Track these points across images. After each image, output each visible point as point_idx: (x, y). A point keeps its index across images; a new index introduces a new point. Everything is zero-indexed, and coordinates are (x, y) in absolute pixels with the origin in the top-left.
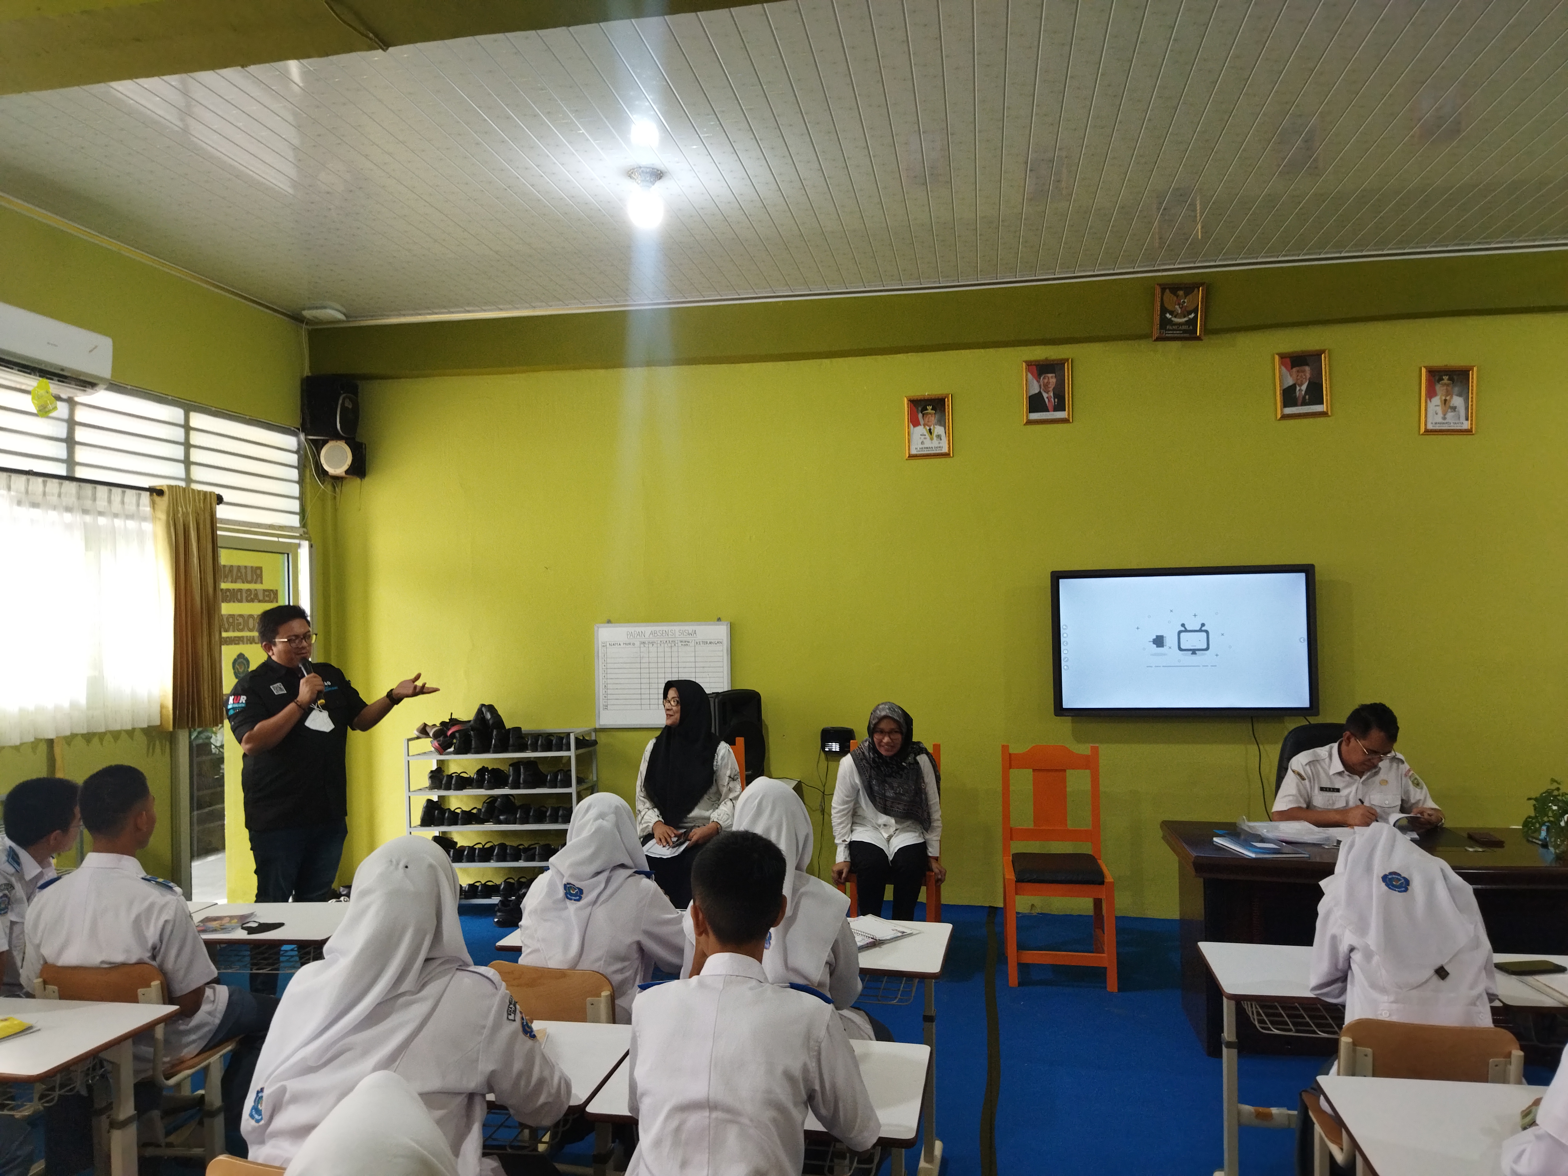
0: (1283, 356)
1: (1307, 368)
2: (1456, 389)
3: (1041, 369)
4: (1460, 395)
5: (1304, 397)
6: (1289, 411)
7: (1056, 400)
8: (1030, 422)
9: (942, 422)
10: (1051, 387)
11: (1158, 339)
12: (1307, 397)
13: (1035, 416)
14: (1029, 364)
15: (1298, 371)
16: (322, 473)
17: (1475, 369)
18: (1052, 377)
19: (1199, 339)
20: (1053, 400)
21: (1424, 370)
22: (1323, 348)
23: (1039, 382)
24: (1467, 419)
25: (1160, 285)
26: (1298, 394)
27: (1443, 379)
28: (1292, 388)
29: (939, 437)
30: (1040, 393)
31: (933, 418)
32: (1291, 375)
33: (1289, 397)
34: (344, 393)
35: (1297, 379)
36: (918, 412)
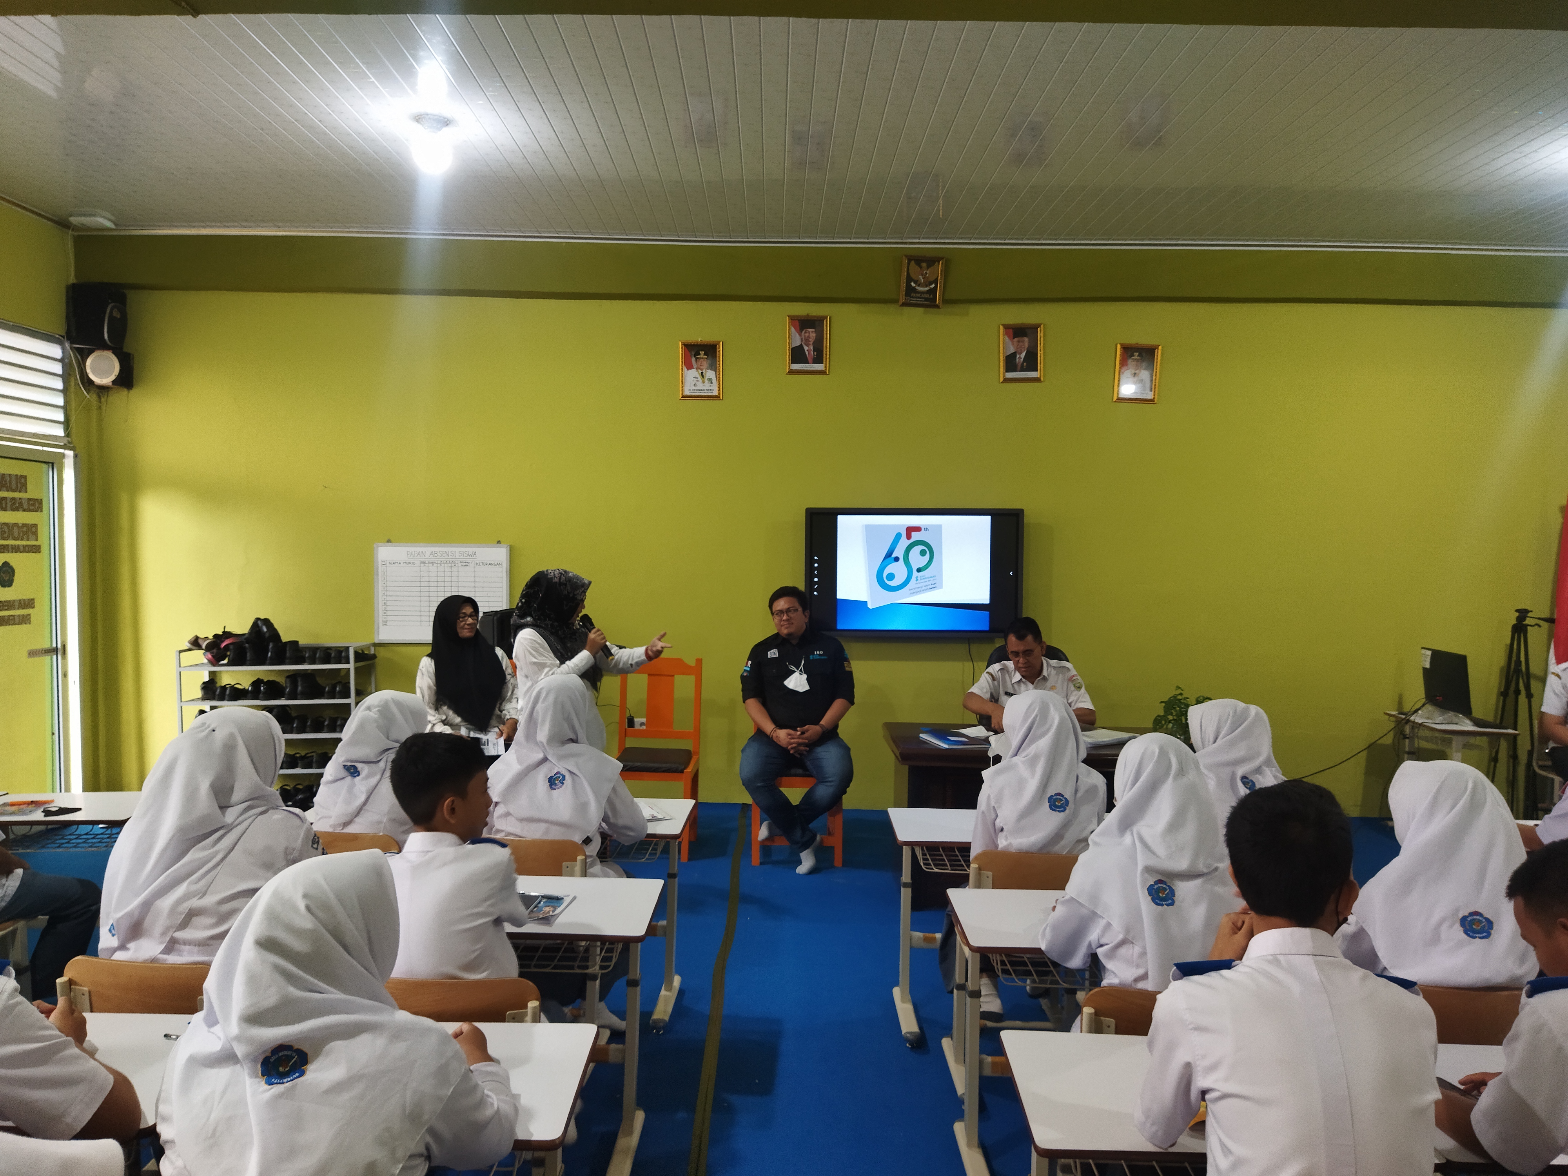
0: (1007, 327)
1: (1026, 339)
2: (1144, 364)
3: (803, 323)
4: (1146, 369)
5: (1023, 364)
6: (1010, 375)
7: (815, 353)
8: (791, 372)
9: (713, 367)
10: (812, 341)
11: (904, 305)
12: (1025, 364)
13: (796, 367)
14: (793, 318)
15: (1019, 342)
16: (88, 383)
17: (1160, 348)
18: (812, 332)
19: (937, 307)
20: (812, 352)
21: (1119, 346)
22: (1039, 322)
23: (800, 335)
24: (1151, 391)
25: (906, 256)
26: (1017, 360)
27: (1134, 356)
28: (1013, 355)
29: (710, 380)
30: (801, 344)
31: (705, 363)
32: (1013, 345)
33: (1010, 363)
34: (111, 303)
35: (1017, 348)
36: (691, 357)
